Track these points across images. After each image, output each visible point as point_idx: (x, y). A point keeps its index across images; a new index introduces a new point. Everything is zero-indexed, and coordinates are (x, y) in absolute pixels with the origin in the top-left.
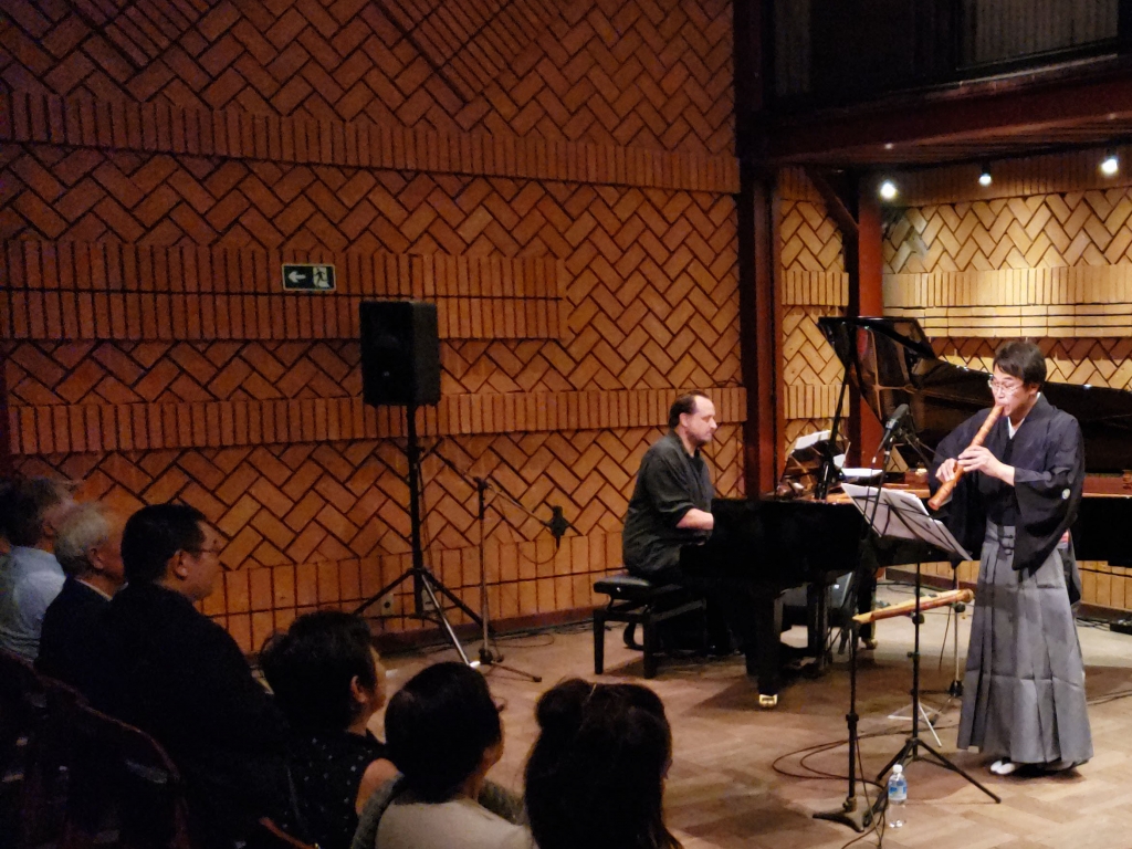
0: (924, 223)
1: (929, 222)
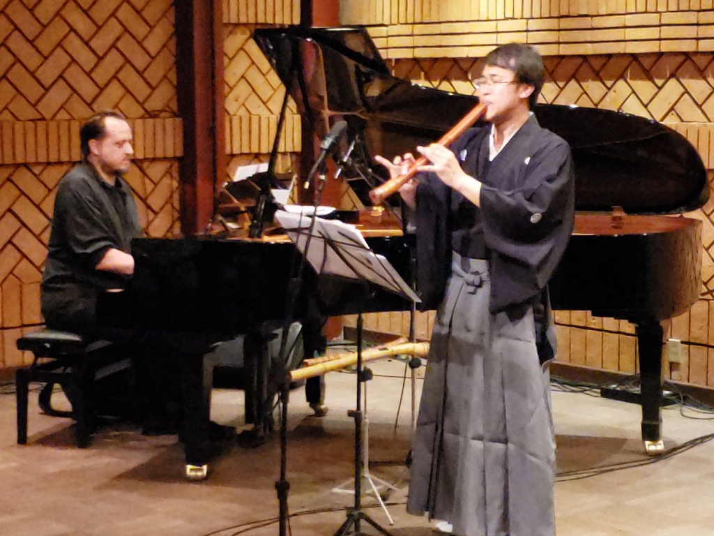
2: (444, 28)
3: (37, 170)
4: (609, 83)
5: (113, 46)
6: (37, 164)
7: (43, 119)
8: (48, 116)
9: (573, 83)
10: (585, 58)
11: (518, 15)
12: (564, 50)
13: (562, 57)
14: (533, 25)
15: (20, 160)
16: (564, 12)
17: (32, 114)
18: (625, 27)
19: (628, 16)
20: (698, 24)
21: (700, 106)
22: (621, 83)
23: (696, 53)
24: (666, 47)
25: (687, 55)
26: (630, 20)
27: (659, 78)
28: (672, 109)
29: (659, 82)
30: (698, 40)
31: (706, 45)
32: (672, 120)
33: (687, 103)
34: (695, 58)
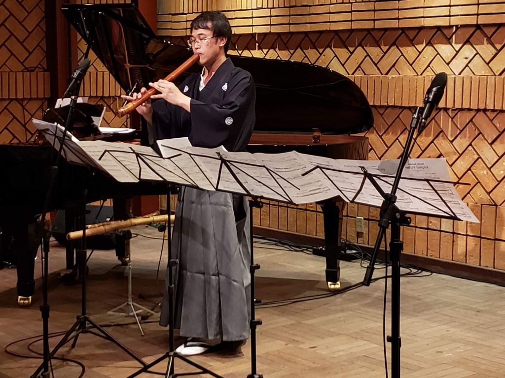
4: (321, 51)
9: (299, 50)
10: (306, 33)
11: (265, 6)
12: (293, 29)
13: (292, 34)
14: (274, 12)
16: (294, 4)
18: (330, 13)
19: (332, 6)
20: (374, 10)
21: (376, 65)
22: (328, 50)
23: (374, 29)
24: (356, 25)
25: (368, 31)
26: (333, 8)
27: (352, 46)
28: (359, 66)
29: (351, 49)
30: (374, 20)
31: (379, 25)
32: (359, 74)
33: (368, 63)
34: (373, 33)
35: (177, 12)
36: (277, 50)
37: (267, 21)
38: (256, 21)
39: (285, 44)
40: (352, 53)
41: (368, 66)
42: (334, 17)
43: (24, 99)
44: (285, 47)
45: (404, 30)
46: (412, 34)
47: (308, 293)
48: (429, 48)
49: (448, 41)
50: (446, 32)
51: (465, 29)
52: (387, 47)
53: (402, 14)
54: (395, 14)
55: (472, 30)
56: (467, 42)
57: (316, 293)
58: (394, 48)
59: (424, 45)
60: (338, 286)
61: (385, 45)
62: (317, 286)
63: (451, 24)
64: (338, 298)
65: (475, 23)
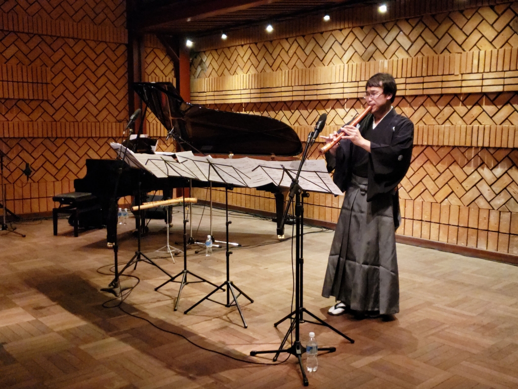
0: (206, 58)
1: (207, 57)
2: (224, 93)
3: (75, 140)
4: (277, 112)
5: (105, 96)
6: (75, 137)
7: (77, 121)
8: (79, 120)
9: (266, 112)
10: (269, 103)
11: (247, 88)
12: (262, 100)
13: (262, 103)
14: (253, 91)
15: (68, 135)
16: (262, 87)
17: (73, 119)
18: (281, 92)
19: (282, 88)
20: (305, 90)
21: (305, 120)
22: (281, 112)
23: (304, 101)
24: (295, 99)
25: (301, 101)
26: (283, 89)
27: (293, 110)
28: (297, 121)
29: (293, 111)
30: (304, 96)
31: (307, 98)
32: (296, 125)
33: (301, 119)
34: (304, 102)
35: (201, 91)
36: (254, 112)
37: (248, 96)
38: (243, 96)
39: (259, 108)
40: (293, 113)
41: (301, 120)
42: (284, 94)
43: (116, 137)
44: (258, 110)
45: (320, 101)
46: (324, 103)
47: (267, 241)
48: (333, 111)
49: (343, 106)
50: (341, 102)
51: (351, 100)
52: (311, 110)
53: (319, 92)
54: (315, 92)
55: (355, 101)
56: (352, 107)
57: (271, 241)
58: (315, 111)
59: (330, 109)
60: (283, 237)
61: (310, 109)
62: (273, 237)
63: (345, 97)
64: (283, 244)
65: (356, 97)
